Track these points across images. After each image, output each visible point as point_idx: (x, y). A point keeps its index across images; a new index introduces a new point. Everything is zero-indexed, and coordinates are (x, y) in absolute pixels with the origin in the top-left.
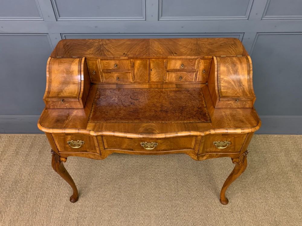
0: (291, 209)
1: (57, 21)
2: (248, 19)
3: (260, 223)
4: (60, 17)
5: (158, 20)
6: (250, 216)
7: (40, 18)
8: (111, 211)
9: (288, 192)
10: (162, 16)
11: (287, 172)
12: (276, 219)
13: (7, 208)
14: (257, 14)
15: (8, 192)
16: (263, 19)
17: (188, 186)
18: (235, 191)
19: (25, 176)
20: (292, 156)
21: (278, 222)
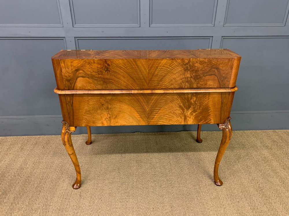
0: (272, 178)
1: (73, 27)
2: (214, 26)
3: (247, 189)
4: (75, 24)
5: (149, 27)
6: (237, 184)
7: (60, 25)
8: (111, 186)
9: (267, 167)
10: (152, 24)
11: (264, 154)
12: (260, 185)
13: (12, 188)
14: (220, 22)
15: (13, 177)
16: (225, 26)
17: (180, 166)
18: (222, 168)
19: (29, 165)
20: (266, 143)
21: (262, 187)
